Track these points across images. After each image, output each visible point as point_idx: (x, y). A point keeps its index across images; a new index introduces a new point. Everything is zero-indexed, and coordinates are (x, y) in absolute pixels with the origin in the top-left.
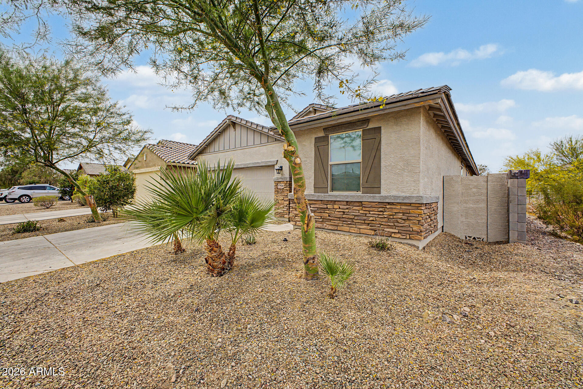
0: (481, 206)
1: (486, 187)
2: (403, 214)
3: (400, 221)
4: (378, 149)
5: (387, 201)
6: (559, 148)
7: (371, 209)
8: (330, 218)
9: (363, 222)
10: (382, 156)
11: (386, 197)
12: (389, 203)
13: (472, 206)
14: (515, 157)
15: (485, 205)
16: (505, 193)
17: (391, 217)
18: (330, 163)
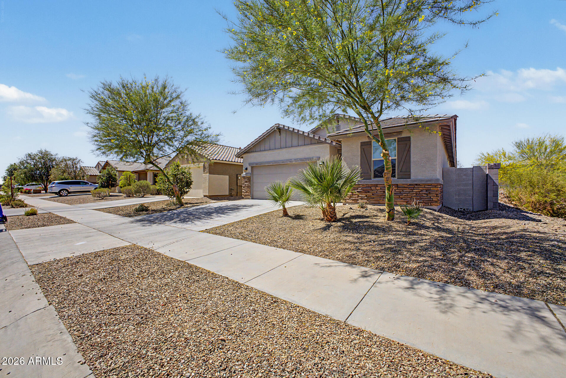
0: (468, 187)
1: (472, 175)
2: (426, 190)
3: (424, 195)
4: (409, 151)
5: (416, 183)
6: (519, 145)
7: (404, 189)
8: (374, 196)
9: (398, 197)
10: (412, 155)
11: (415, 181)
12: (416, 185)
13: (462, 188)
14: (486, 155)
15: (471, 187)
16: (484, 179)
17: (418, 193)
18: (373, 159)
